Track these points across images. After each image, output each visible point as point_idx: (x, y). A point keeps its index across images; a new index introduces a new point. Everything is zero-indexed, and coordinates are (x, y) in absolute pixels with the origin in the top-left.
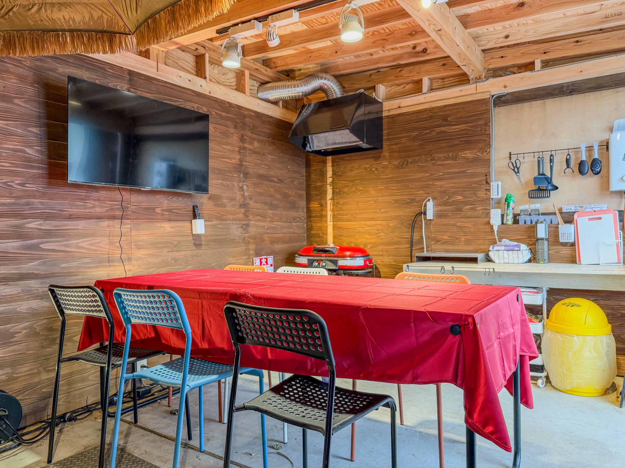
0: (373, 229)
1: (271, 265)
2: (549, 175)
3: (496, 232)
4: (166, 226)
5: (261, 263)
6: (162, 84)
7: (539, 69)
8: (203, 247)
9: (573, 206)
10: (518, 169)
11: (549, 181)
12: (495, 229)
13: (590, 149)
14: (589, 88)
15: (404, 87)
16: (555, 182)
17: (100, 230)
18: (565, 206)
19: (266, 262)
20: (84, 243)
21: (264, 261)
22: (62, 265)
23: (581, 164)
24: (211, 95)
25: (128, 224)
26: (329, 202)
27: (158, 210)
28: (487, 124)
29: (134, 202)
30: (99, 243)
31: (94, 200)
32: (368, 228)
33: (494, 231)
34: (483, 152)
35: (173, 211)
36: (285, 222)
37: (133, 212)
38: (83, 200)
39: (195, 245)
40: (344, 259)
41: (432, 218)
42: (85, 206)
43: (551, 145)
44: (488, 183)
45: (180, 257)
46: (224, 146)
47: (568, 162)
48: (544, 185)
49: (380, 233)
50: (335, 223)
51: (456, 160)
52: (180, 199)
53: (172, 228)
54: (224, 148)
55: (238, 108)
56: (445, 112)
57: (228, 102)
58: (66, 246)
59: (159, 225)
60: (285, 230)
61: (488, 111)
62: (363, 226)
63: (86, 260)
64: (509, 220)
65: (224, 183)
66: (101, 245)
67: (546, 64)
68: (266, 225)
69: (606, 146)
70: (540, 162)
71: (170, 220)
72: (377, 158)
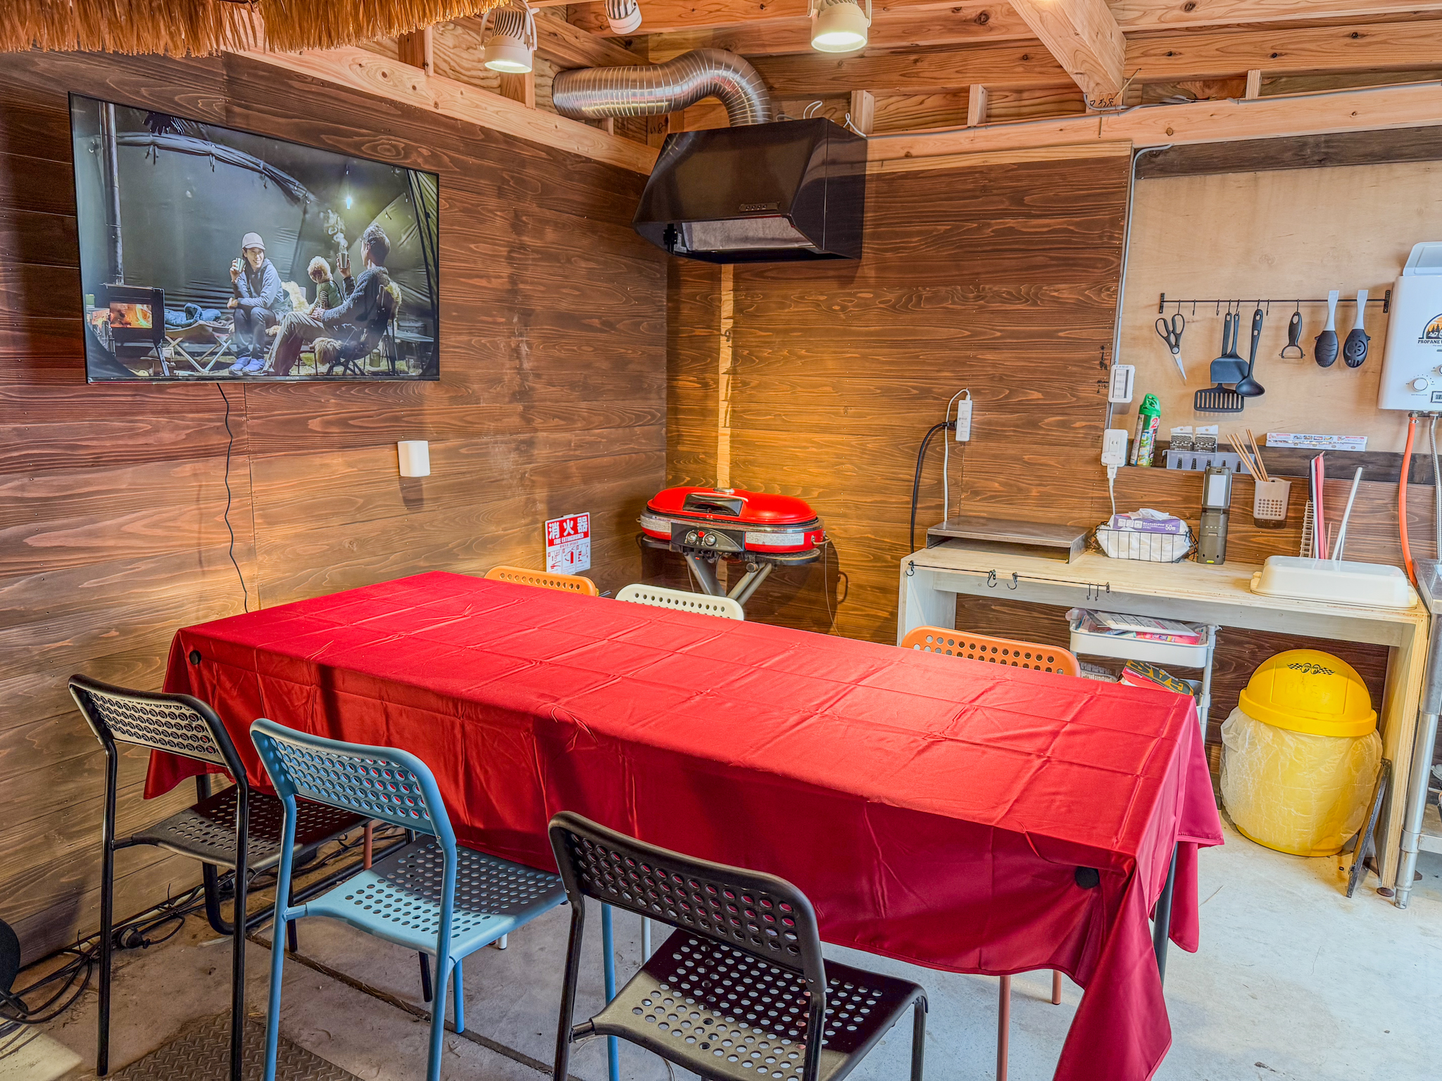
0: (827, 453)
1: (586, 535)
2: (1245, 355)
3: (1111, 483)
4: (335, 462)
5: (562, 530)
6: (314, 88)
7: (1256, 96)
8: (427, 506)
9: (1292, 435)
10: (1178, 337)
11: (1245, 370)
12: (1112, 475)
13: (1347, 303)
14: (1365, 155)
15: (922, 103)
16: (1258, 376)
17: (174, 487)
18: (1274, 434)
19: (575, 528)
20: (136, 522)
21: (568, 526)
22: (86, 585)
23: (1323, 339)
24: (439, 111)
25: (243, 465)
26: (724, 380)
27: (314, 424)
28: (1117, 221)
29: (254, 410)
30: (174, 519)
31: (153, 413)
32: (814, 450)
33: (1108, 480)
34: (1100, 291)
35: (351, 422)
36: (619, 427)
37: (254, 434)
38: (126, 414)
39: (407, 501)
40: (760, 531)
41: (966, 439)
42: (132, 429)
43: (1262, 285)
44: (1104, 366)
45: (372, 535)
46: (472, 246)
47: (1293, 330)
48: (1232, 381)
49: (843, 464)
50: (738, 431)
51: (1035, 304)
52: (367, 391)
53: (350, 465)
54: (471, 250)
55: (507, 142)
56: (1019, 181)
57: (482, 128)
58: (90, 534)
59: (317, 460)
60: (617, 448)
61: (1121, 190)
62: (804, 444)
63: (143, 566)
64: (1144, 455)
65: (474, 340)
66: (178, 524)
67: (1274, 85)
68: (573, 437)
69: (1385, 300)
70: (1230, 325)
71: (345, 447)
72: (846, 280)
